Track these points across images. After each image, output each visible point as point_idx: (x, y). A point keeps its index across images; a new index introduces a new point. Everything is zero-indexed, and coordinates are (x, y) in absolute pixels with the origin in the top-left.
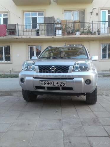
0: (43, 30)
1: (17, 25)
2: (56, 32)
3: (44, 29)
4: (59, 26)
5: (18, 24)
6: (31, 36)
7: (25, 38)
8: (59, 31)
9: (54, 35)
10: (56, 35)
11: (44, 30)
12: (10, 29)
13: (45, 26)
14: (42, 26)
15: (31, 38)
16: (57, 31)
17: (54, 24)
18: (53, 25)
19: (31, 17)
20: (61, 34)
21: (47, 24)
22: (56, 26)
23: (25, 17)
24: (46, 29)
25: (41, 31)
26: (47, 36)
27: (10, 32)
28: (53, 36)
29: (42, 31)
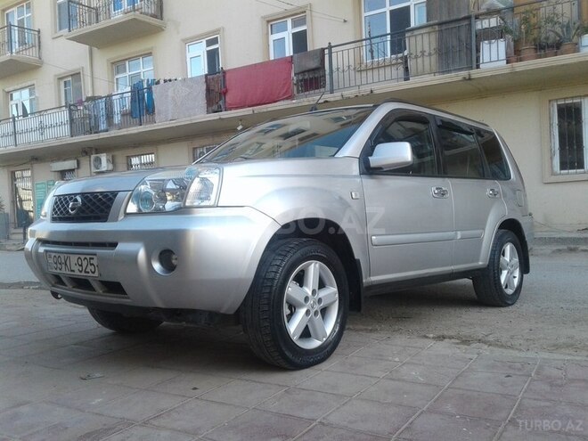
0: (423, 52)
1: (326, 51)
2: (478, 50)
3: (426, 49)
4: (493, 22)
5: (330, 47)
6: (374, 87)
7: (352, 96)
8: (494, 46)
9: (471, 68)
10: (478, 67)
11: (426, 54)
12: (303, 72)
13: (434, 37)
14: (419, 38)
15: (375, 92)
16: (485, 46)
17: (469, 18)
18: (466, 22)
19: (388, 9)
20: (503, 55)
21: (440, 24)
22: (479, 27)
23: (364, 15)
24: (434, 45)
25: (416, 57)
26: (438, 76)
27: (305, 81)
28: (464, 73)
29: (420, 60)
